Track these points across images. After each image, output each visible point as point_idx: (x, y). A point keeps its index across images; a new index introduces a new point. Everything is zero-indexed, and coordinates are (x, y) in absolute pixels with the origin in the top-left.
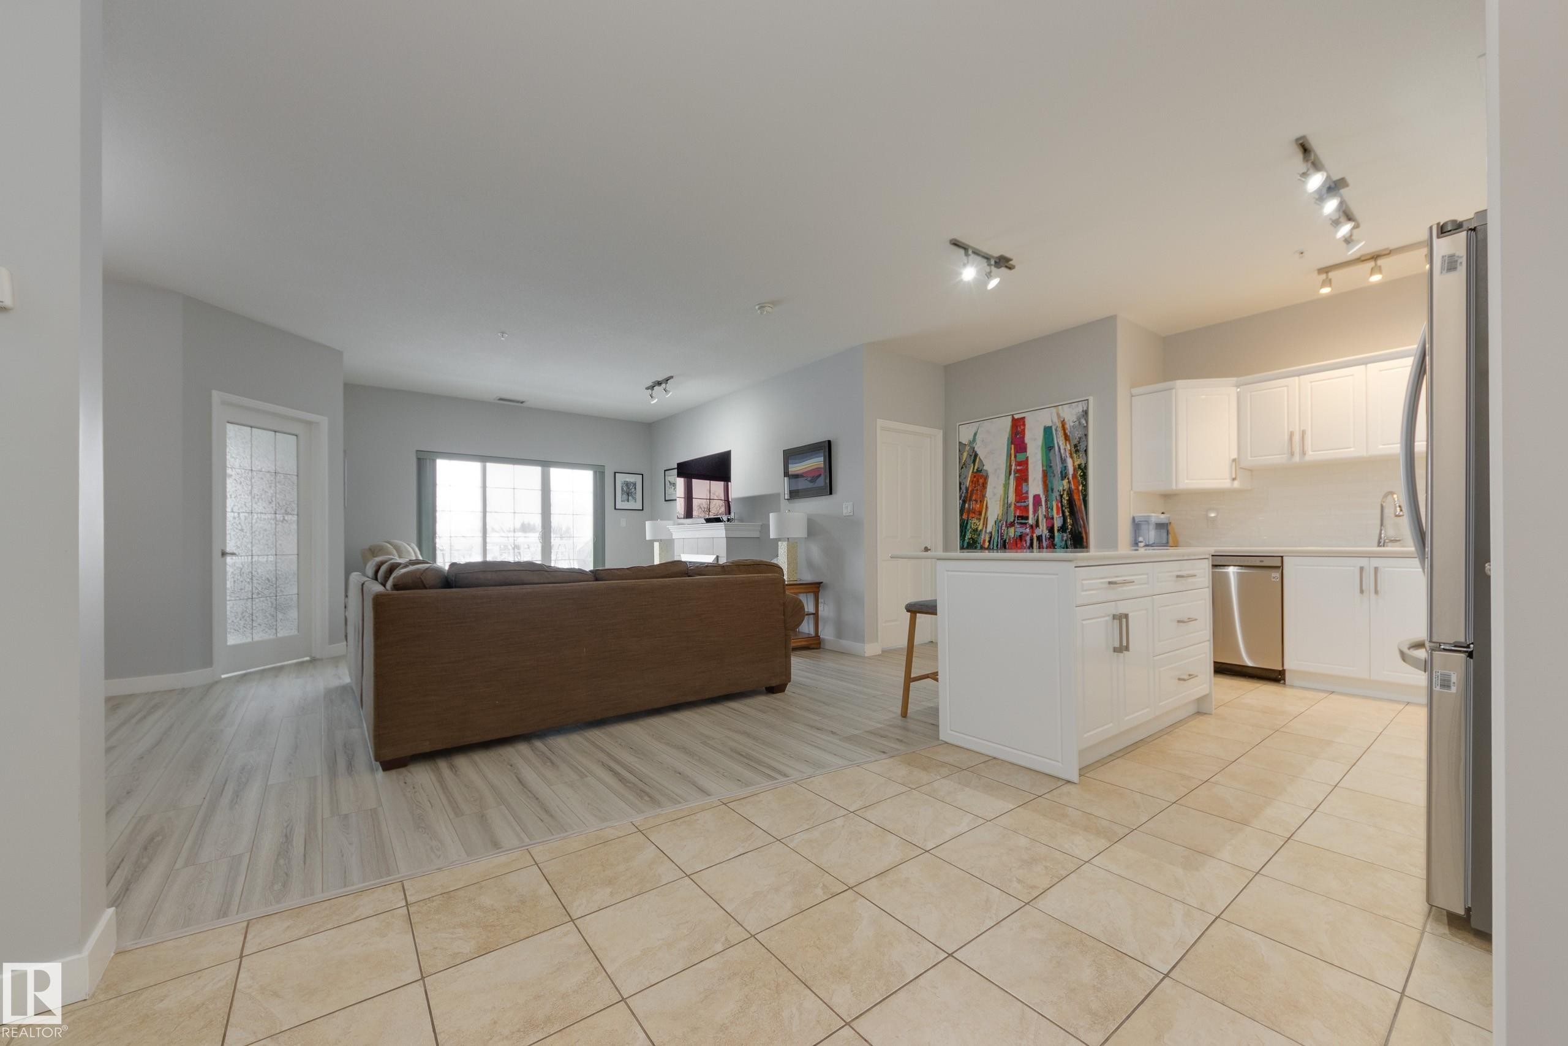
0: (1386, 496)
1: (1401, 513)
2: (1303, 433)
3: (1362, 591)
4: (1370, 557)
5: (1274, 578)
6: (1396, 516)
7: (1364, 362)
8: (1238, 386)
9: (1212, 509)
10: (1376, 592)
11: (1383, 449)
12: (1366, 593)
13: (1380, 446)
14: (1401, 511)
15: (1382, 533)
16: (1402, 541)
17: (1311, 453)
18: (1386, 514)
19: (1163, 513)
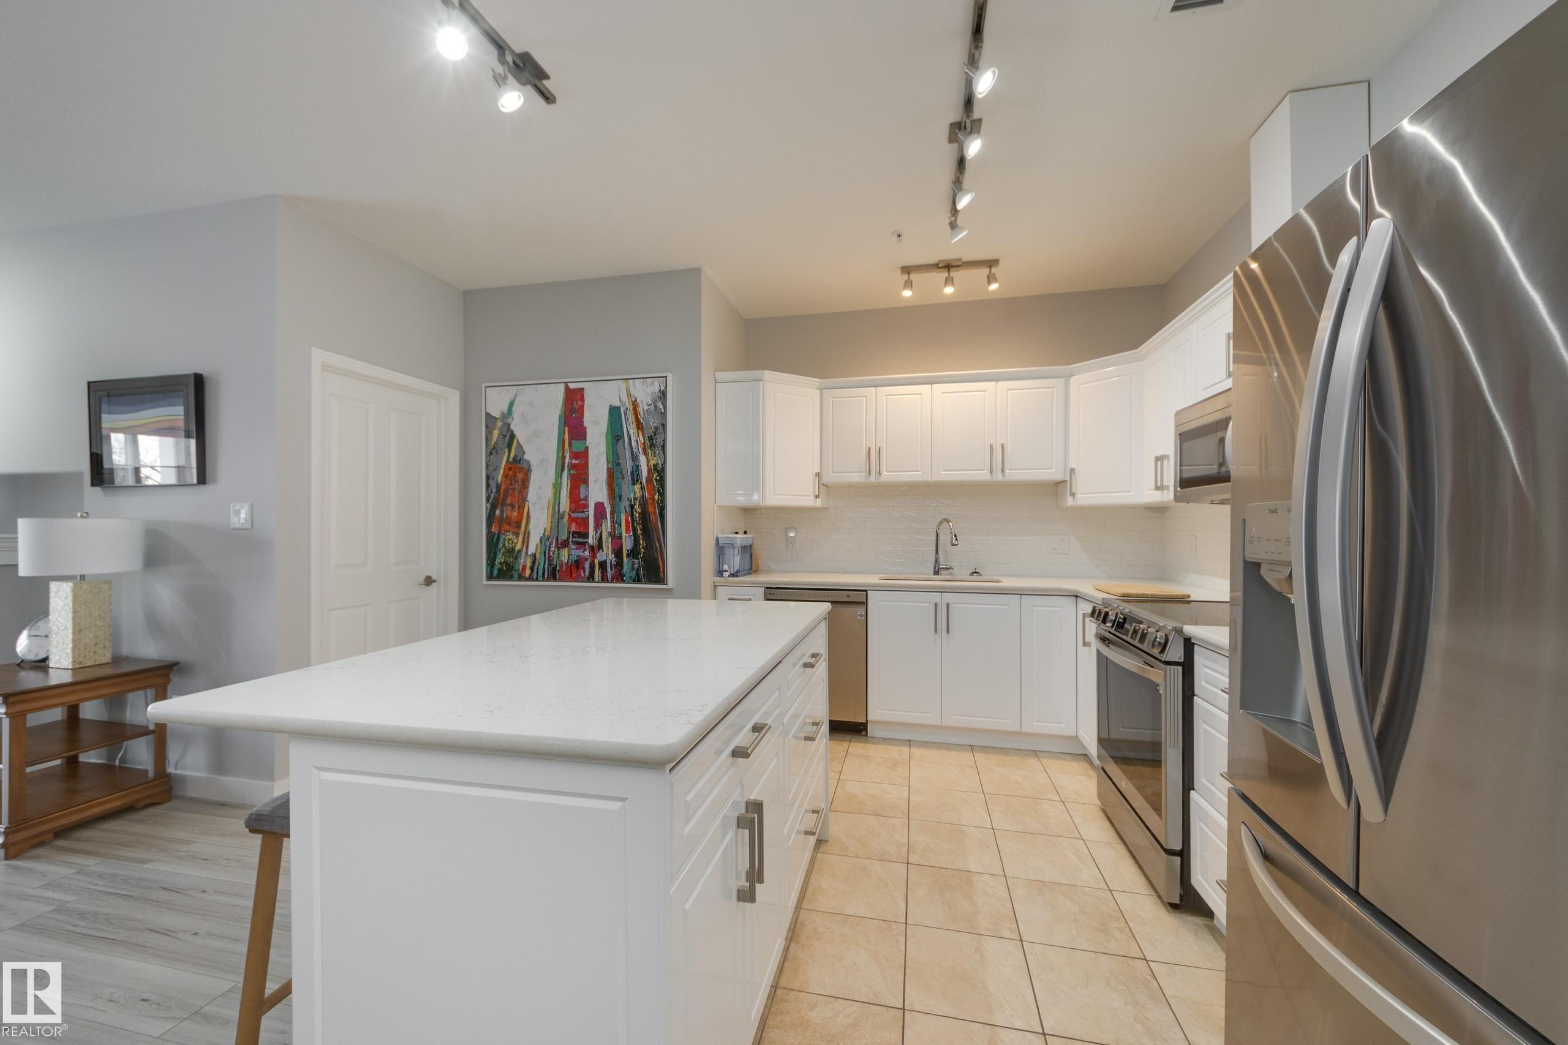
0: (940, 523)
1: (956, 543)
2: (880, 450)
3: (936, 631)
4: (940, 592)
5: (860, 616)
6: (953, 545)
7: (930, 382)
8: (821, 389)
9: (791, 528)
10: (948, 631)
11: (944, 475)
12: (939, 631)
13: (942, 472)
14: (957, 540)
15: (937, 561)
16: (952, 569)
17: (885, 473)
18: (940, 541)
19: (745, 533)
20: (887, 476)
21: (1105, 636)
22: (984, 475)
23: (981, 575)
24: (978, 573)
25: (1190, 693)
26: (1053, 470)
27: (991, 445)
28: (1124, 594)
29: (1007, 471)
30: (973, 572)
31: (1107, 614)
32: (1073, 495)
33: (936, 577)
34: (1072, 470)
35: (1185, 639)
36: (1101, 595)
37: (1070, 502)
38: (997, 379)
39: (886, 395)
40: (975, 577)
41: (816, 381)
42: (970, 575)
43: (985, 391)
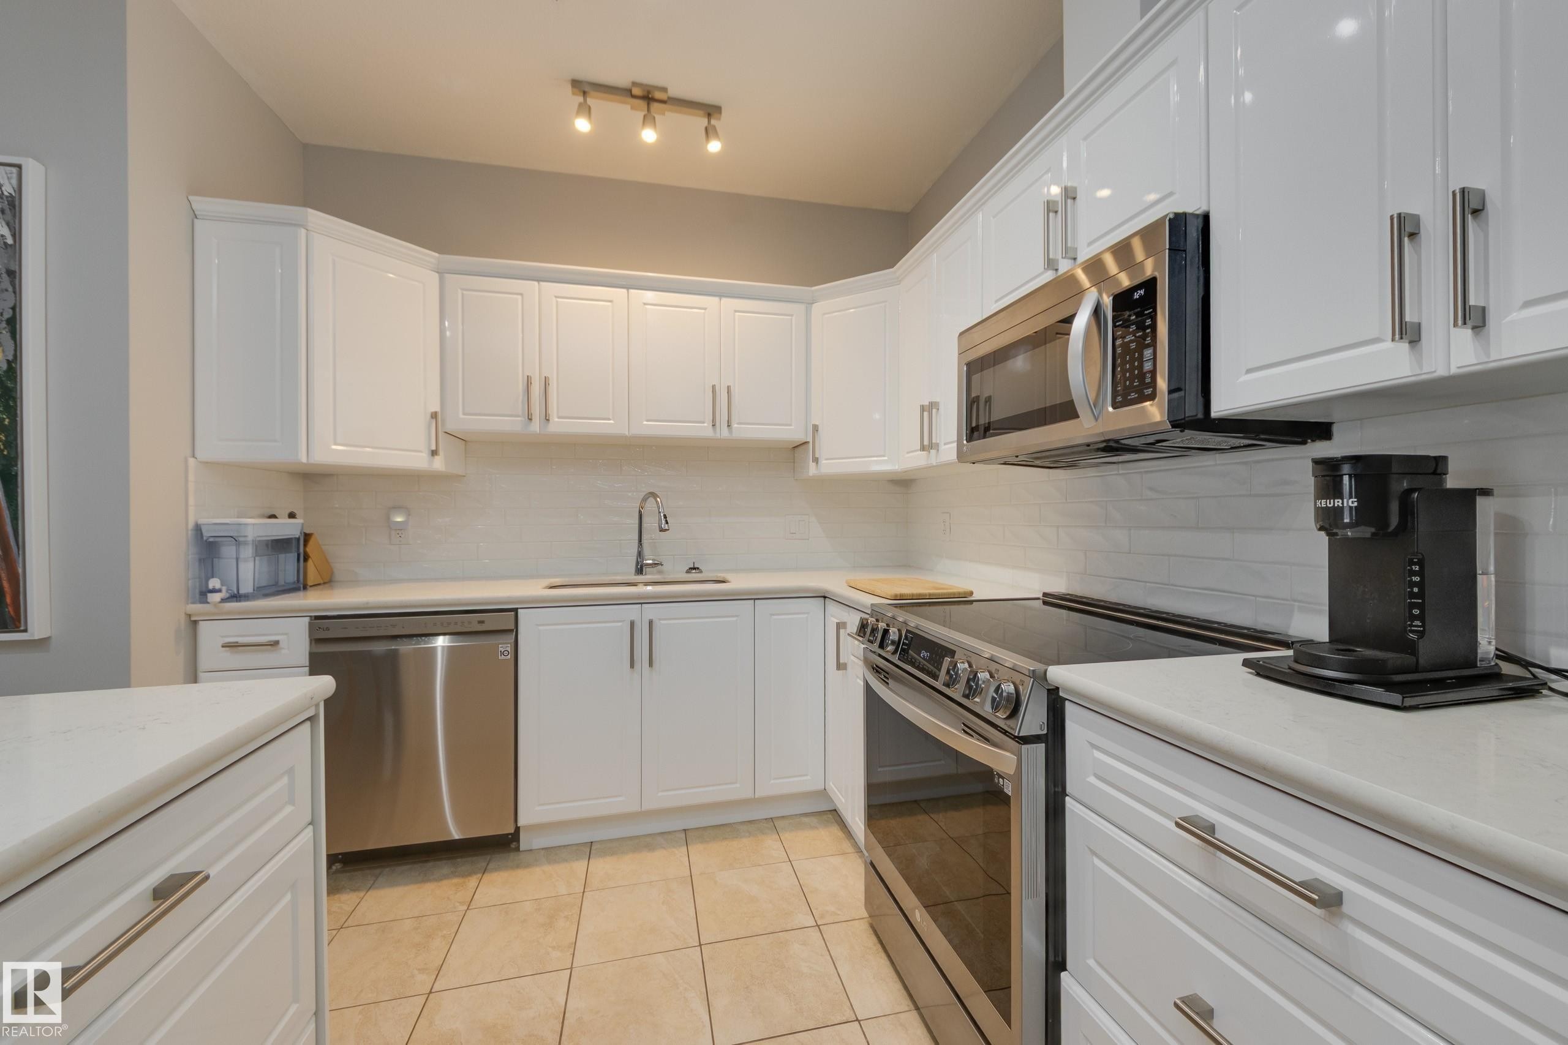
0: (645, 499)
1: (667, 528)
2: (546, 382)
3: (632, 666)
4: (641, 603)
6: (662, 530)
7: (629, 285)
8: (441, 273)
9: (398, 508)
10: (651, 664)
11: (648, 426)
12: (637, 665)
13: (645, 423)
14: (667, 523)
15: (640, 554)
16: (662, 565)
17: (556, 420)
18: (644, 525)
19: (292, 515)
20: (559, 425)
21: (878, 664)
22: (704, 430)
23: (701, 572)
24: (698, 568)
25: (1060, 789)
26: (792, 427)
27: (714, 387)
28: (896, 595)
29: (735, 426)
30: (691, 568)
31: (886, 632)
32: (816, 460)
33: (640, 578)
34: (816, 428)
35: (1048, 690)
36: (869, 600)
37: (812, 470)
38: (720, 293)
39: (556, 297)
40: (694, 576)
41: (431, 256)
42: (686, 572)
43: (705, 309)
